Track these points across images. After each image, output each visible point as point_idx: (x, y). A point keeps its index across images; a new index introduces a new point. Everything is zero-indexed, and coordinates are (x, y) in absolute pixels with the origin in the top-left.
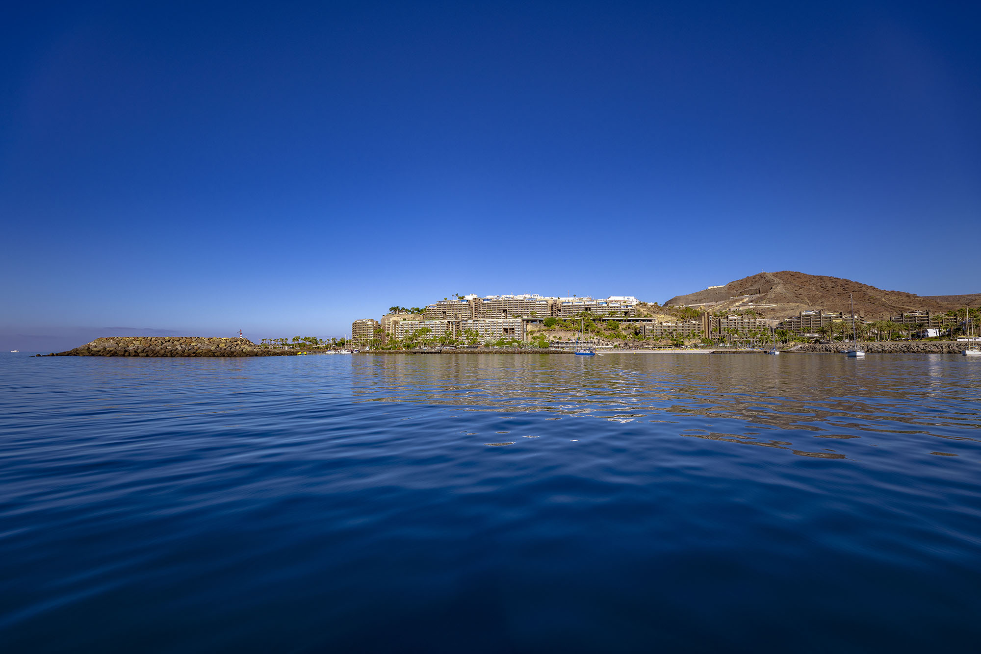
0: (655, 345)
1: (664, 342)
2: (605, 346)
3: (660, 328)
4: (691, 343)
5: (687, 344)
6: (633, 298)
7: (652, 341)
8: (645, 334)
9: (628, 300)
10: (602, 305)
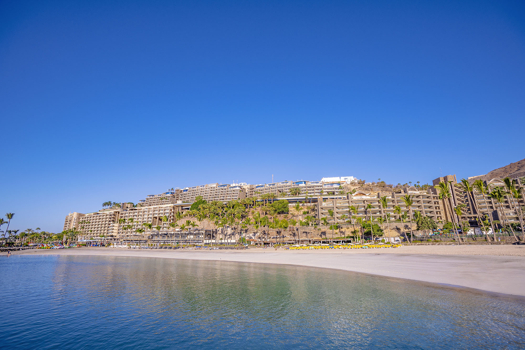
3: (347, 205)
6: (353, 177)
8: (319, 217)
9: (345, 181)
10: (299, 185)
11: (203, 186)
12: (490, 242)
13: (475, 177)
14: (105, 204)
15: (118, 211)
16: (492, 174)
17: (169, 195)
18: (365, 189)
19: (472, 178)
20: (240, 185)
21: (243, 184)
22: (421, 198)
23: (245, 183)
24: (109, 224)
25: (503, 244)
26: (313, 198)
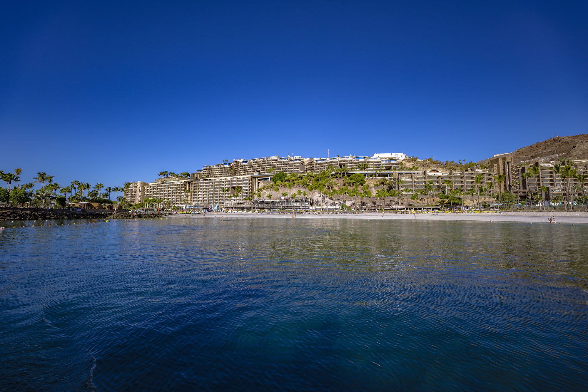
0: (410, 205)
1: (428, 201)
2: (330, 207)
3: (423, 180)
4: (475, 202)
5: (468, 202)
6: (402, 154)
7: (407, 200)
8: (398, 189)
9: (395, 157)
10: (359, 160)
11: (263, 158)
12: (567, 211)
13: (501, 155)
14: (161, 174)
15: (188, 181)
16: (518, 152)
17: (228, 166)
18: (421, 166)
19: (498, 155)
20: (296, 158)
21: (298, 157)
22: (485, 175)
23: (300, 156)
24: (182, 193)
25: (578, 212)
26: (382, 172)
